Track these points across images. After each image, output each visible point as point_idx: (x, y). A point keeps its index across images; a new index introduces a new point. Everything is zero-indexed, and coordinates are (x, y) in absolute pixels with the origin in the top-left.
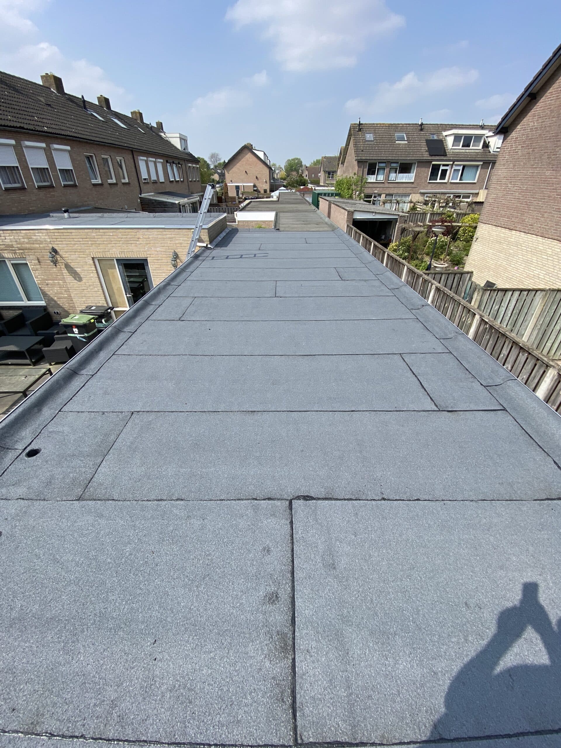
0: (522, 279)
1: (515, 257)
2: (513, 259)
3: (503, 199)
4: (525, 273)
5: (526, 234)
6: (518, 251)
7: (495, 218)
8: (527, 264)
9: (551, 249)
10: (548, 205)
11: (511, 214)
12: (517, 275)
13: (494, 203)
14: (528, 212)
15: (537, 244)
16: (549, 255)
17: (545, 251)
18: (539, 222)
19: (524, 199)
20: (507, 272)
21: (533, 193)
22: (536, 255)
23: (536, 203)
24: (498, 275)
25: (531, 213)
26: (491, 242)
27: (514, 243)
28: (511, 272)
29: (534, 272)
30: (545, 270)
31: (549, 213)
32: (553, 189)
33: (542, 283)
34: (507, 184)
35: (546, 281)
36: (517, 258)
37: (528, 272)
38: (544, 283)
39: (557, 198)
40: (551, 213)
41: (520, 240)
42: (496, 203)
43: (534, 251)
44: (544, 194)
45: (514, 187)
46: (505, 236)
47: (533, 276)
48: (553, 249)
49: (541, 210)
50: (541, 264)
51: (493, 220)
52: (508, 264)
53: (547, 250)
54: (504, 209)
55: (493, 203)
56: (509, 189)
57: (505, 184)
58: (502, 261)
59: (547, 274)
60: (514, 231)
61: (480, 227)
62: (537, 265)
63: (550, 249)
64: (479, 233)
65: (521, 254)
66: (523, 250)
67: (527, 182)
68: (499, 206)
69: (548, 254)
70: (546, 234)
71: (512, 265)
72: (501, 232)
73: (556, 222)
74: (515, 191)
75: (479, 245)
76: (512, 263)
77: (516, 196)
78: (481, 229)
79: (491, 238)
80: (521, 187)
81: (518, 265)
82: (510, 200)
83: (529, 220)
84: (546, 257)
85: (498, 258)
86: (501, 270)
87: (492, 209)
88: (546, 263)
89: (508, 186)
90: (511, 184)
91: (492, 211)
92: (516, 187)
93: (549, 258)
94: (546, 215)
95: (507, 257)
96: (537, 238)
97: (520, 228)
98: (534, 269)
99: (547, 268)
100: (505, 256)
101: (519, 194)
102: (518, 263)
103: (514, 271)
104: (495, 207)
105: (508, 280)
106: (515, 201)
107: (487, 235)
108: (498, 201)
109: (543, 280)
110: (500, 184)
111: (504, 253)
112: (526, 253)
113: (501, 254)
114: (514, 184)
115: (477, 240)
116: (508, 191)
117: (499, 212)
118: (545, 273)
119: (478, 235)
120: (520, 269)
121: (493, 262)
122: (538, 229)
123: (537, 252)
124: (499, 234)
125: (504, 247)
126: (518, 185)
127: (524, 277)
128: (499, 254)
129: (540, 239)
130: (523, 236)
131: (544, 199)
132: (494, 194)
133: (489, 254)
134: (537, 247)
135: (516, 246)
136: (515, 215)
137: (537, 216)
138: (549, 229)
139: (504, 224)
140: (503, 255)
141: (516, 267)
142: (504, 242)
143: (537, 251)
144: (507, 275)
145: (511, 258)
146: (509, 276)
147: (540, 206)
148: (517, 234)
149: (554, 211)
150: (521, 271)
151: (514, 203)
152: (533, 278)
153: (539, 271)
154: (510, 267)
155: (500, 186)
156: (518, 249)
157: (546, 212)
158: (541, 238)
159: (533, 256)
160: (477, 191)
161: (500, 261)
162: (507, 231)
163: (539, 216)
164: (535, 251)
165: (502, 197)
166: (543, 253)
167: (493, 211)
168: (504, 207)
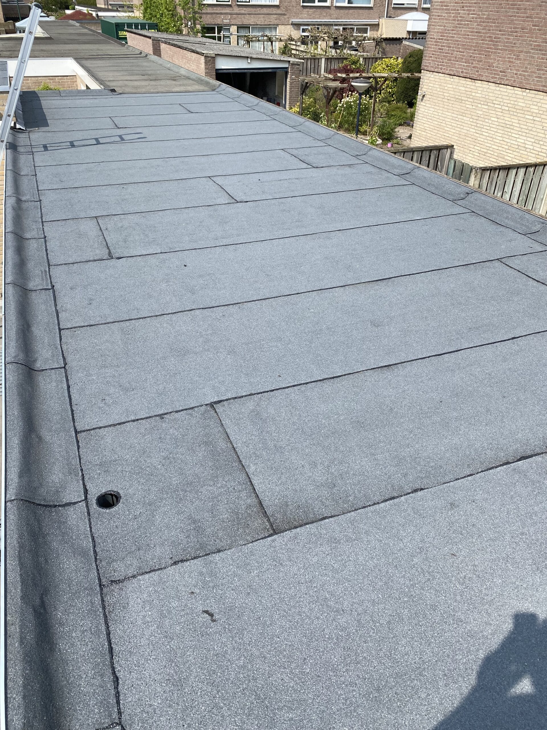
0: (502, 152)
1: (487, 120)
2: (484, 123)
3: (455, 34)
4: (505, 143)
5: (497, 85)
6: (490, 112)
7: (446, 63)
8: (506, 129)
9: (536, 105)
10: (523, 40)
11: (471, 56)
12: (493, 147)
13: (442, 39)
14: (495, 53)
15: (515, 99)
16: (534, 115)
17: (527, 109)
18: (514, 66)
19: (486, 33)
20: (478, 145)
21: (498, 23)
22: (516, 116)
23: (506, 38)
24: (466, 150)
25: (499, 53)
26: (446, 101)
27: (481, 99)
28: (484, 143)
29: (518, 140)
30: (532, 136)
31: (526, 52)
32: (527, 17)
33: (531, 156)
34: (458, 10)
35: (537, 153)
36: (490, 122)
37: (509, 141)
38: (534, 155)
39: (535, 29)
40: (530, 52)
41: (491, 94)
42: (445, 40)
43: (513, 110)
44: (514, 24)
45: (469, 14)
46: (467, 89)
47: (517, 147)
48: (539, 104)
49: (515, 49)
50: (526, 128)
51: (444, 66)
52: (477, 132)
53: (531, 107)
54: (459, 48)
55: (439, 39)
56: (461, 17)
57: (455, 10)
58: (468, 129)
59: (536, 141)
60: (480, 82)
61: (425, 77)
62: (520, 129)
63: (534, 105)
64: (425, 87)
65: (494, 116)
66: (497, 109)
67: (487, 7)
68: (449, 43)
69: (533, 112)
70: (526, 84)
71: (484, 133)
72: (459, 84)
73: (537, 66)
74: (471, 21)
75: (427, 105)
76: (483, 130)
77: (473, 28)
78: (428, 81)
79: (445, 94)
80: (479, 15)
81: (493, 133)
82: (465, 35)
83: (499, 64)
84: (531, 118)
85: (461, 124)
86: (469, 142)
87: (440, 49)
88: (533, 125)
89: (459, 13)
90: (464, 10)
91: (440, 52)
92: (472, 14)
93: (534, 118)
94: (522, 55)
95: (474, 121)
96: (514, 90)
97: (487, 76)
98: (517, 136)
99: (535, 134)
100: (471, 120)
101: (478, 25)
102: (492, 129)
103: (489, 142)
104: (444, 46)
105: (481, 156)
106: (473, 36)
107: (438, 90)
108: (447, 36)
109: (532, 151)
110: (446, 10)
111: (470, 116)
112: (502, 114)
113: (465, 118)
114: (468, 10)
115: (425, 98)
116: (461, 21)
117: (452, 54)
118: (533, 140)
119: (424, 89)
120: (497, 137)
121: (454, 131)
122: (512, 77)
123: (518, 111)
124: (457, 87)
125: (467, 106)
126: (474, 11)
127: (504, 150)
128: (462, 117)
129: (518, 91)
130: (494, 88)
131: (516, 32)
132: (440, 26)
133: (446, 119)
134: (516, 103)
135: (486, 103)
136: (477, 57)
137: (509, 58)
138: (529, 76)
139: (462, 72)
140: (468, 119)
141: (491, 135)
142: (466, 99)
143: (517, 109)
144: (479, 149)
145: (481, 123)
146: (482, 150)
147: (511, 43)
148: (484, 86)
149: (532, 49)
150: (498, 141)
151: (472, 39)
152: (517, 150)
153: (525, 138)
154: (481, 136)
155: (446, 13)
156: (490, 108)
157: (522, 52)
158: (520, 89)
159: (512, 117)
160: (375, 21)
161: (465, 128)
162: (469, 82)
163: (512, 58)
164: (515, 110)
165: (453, 30)
166: (526, 113)
167: (443, 53)
168: (458, 45)
